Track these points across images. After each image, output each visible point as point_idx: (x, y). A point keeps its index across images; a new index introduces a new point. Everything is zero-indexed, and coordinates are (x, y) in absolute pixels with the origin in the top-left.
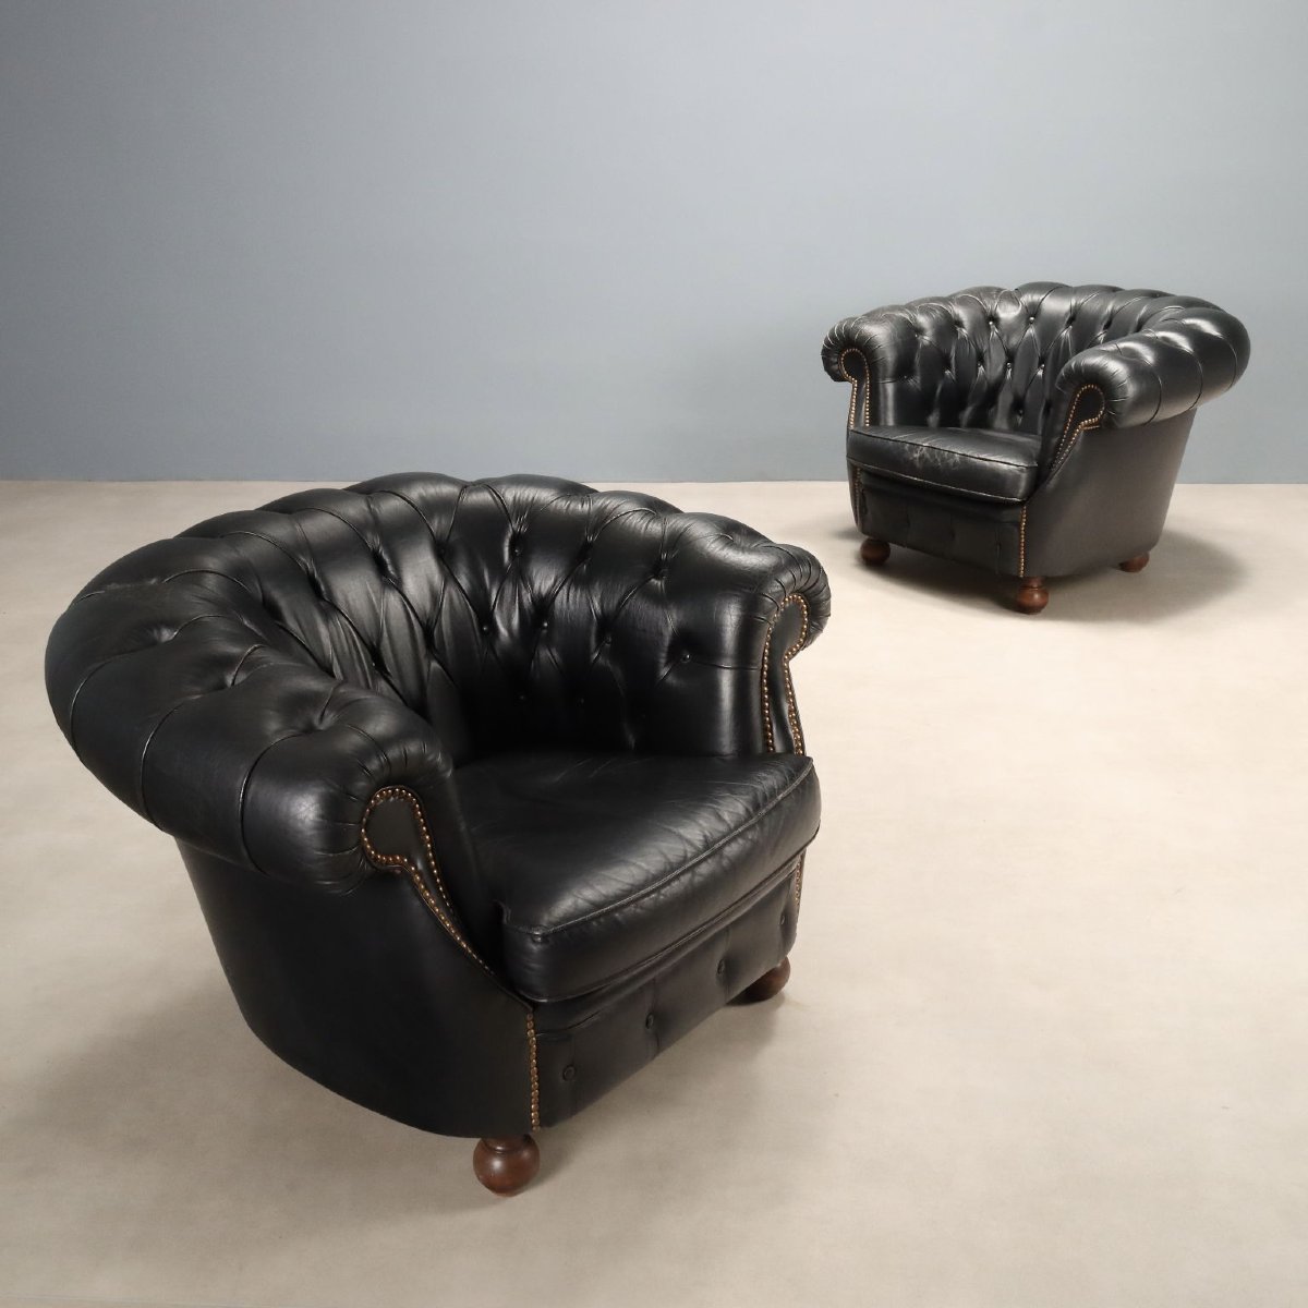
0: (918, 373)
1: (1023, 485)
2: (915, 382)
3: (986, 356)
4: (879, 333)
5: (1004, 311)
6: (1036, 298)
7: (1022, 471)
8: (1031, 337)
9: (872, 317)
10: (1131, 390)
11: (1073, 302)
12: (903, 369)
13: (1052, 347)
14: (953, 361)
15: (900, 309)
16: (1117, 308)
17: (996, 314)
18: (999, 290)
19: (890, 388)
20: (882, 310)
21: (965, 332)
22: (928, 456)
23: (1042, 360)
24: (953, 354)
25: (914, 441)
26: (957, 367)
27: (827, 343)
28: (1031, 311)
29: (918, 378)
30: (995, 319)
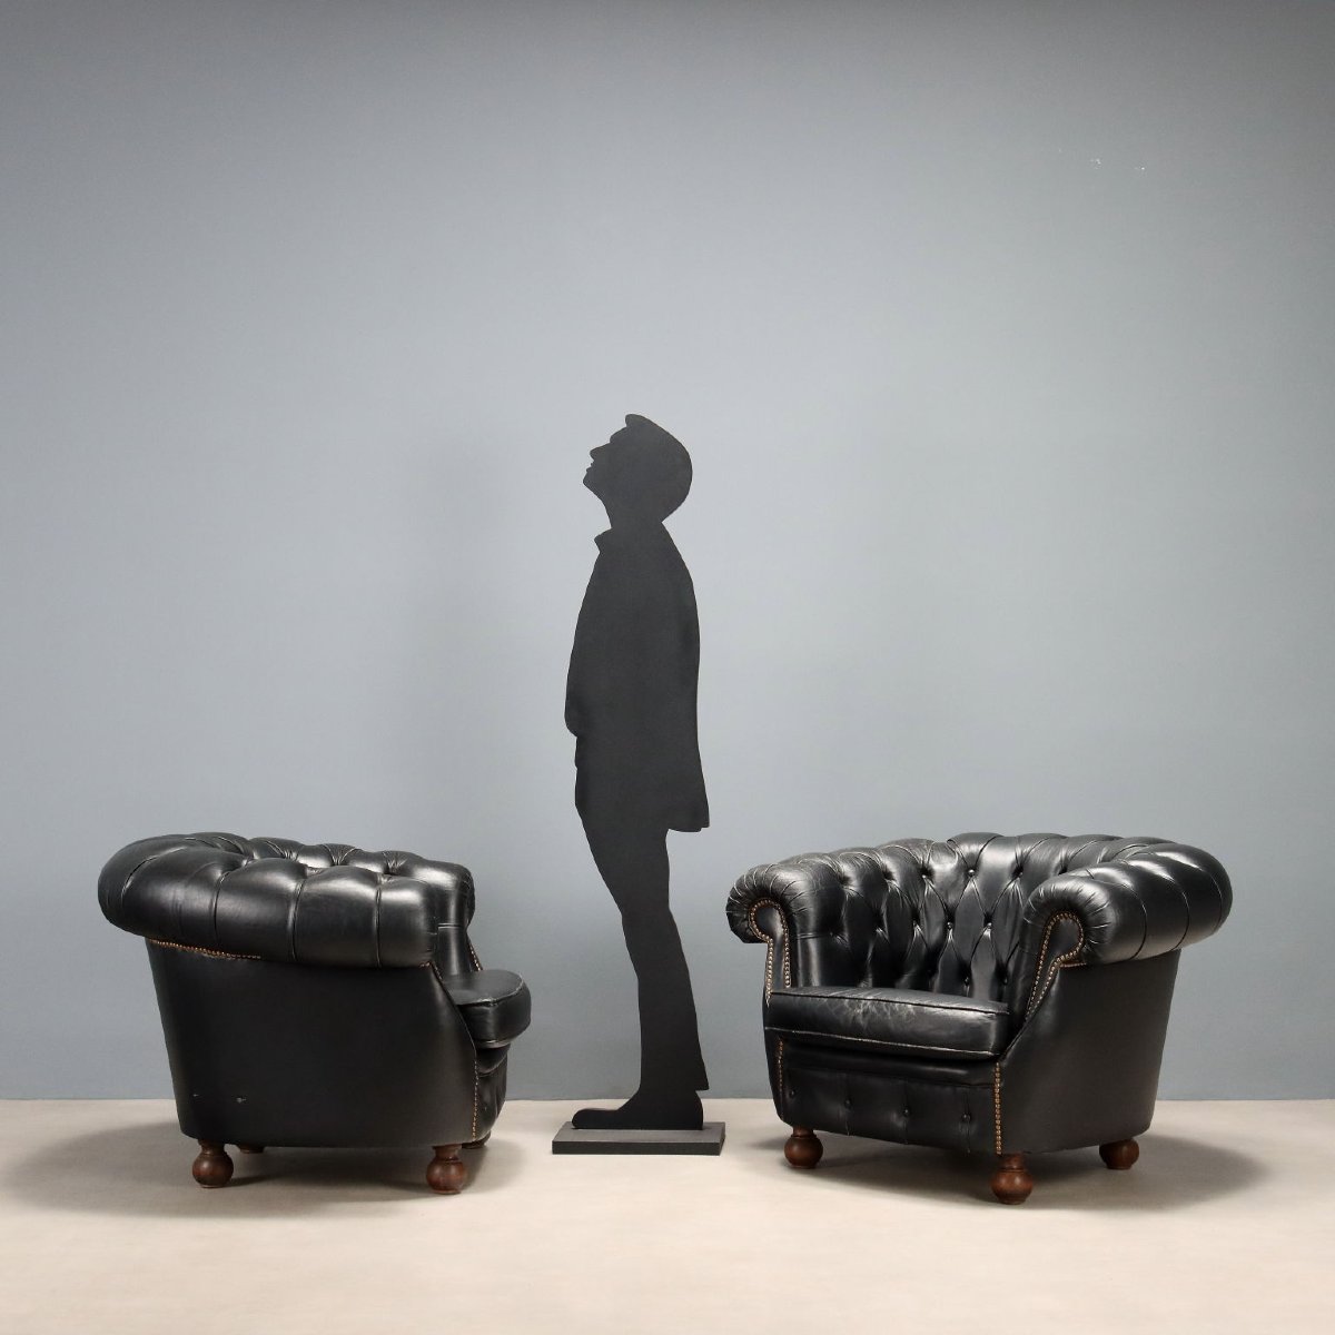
0: (846, 929)
1: (993, 1037)
2: (843, 939)
3: (922, 914)
4: (798, 881)
5: (939, 862)
6: (975, 848)
7: (991, 1018)
8: (973, 891)
9: (788, 864)
10: (1111, 917)
11: (1019, 851)
12: (828, 923)
13: (999, 902)
14: (885, 917)
15: (821, 856)
16: (1071, 853)
17: (929, 866)
18: (929, 842)
19: (813, 945)
20: (798, 858)
21: (896, 884)
22: (874, 1009)
23: (988, 918)
24: (884, 909)
25: (855, 996)
26: (889, 926)
27: (733, 893)
28: (970, 863)
29: (846, 935)
30: (927, 871)
